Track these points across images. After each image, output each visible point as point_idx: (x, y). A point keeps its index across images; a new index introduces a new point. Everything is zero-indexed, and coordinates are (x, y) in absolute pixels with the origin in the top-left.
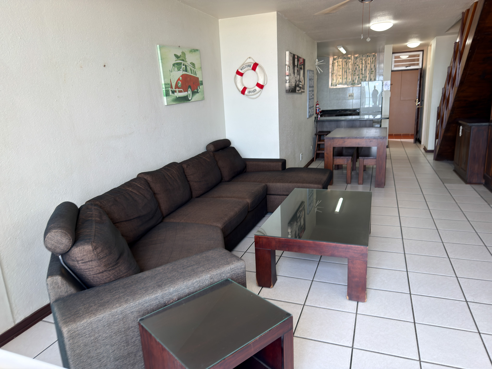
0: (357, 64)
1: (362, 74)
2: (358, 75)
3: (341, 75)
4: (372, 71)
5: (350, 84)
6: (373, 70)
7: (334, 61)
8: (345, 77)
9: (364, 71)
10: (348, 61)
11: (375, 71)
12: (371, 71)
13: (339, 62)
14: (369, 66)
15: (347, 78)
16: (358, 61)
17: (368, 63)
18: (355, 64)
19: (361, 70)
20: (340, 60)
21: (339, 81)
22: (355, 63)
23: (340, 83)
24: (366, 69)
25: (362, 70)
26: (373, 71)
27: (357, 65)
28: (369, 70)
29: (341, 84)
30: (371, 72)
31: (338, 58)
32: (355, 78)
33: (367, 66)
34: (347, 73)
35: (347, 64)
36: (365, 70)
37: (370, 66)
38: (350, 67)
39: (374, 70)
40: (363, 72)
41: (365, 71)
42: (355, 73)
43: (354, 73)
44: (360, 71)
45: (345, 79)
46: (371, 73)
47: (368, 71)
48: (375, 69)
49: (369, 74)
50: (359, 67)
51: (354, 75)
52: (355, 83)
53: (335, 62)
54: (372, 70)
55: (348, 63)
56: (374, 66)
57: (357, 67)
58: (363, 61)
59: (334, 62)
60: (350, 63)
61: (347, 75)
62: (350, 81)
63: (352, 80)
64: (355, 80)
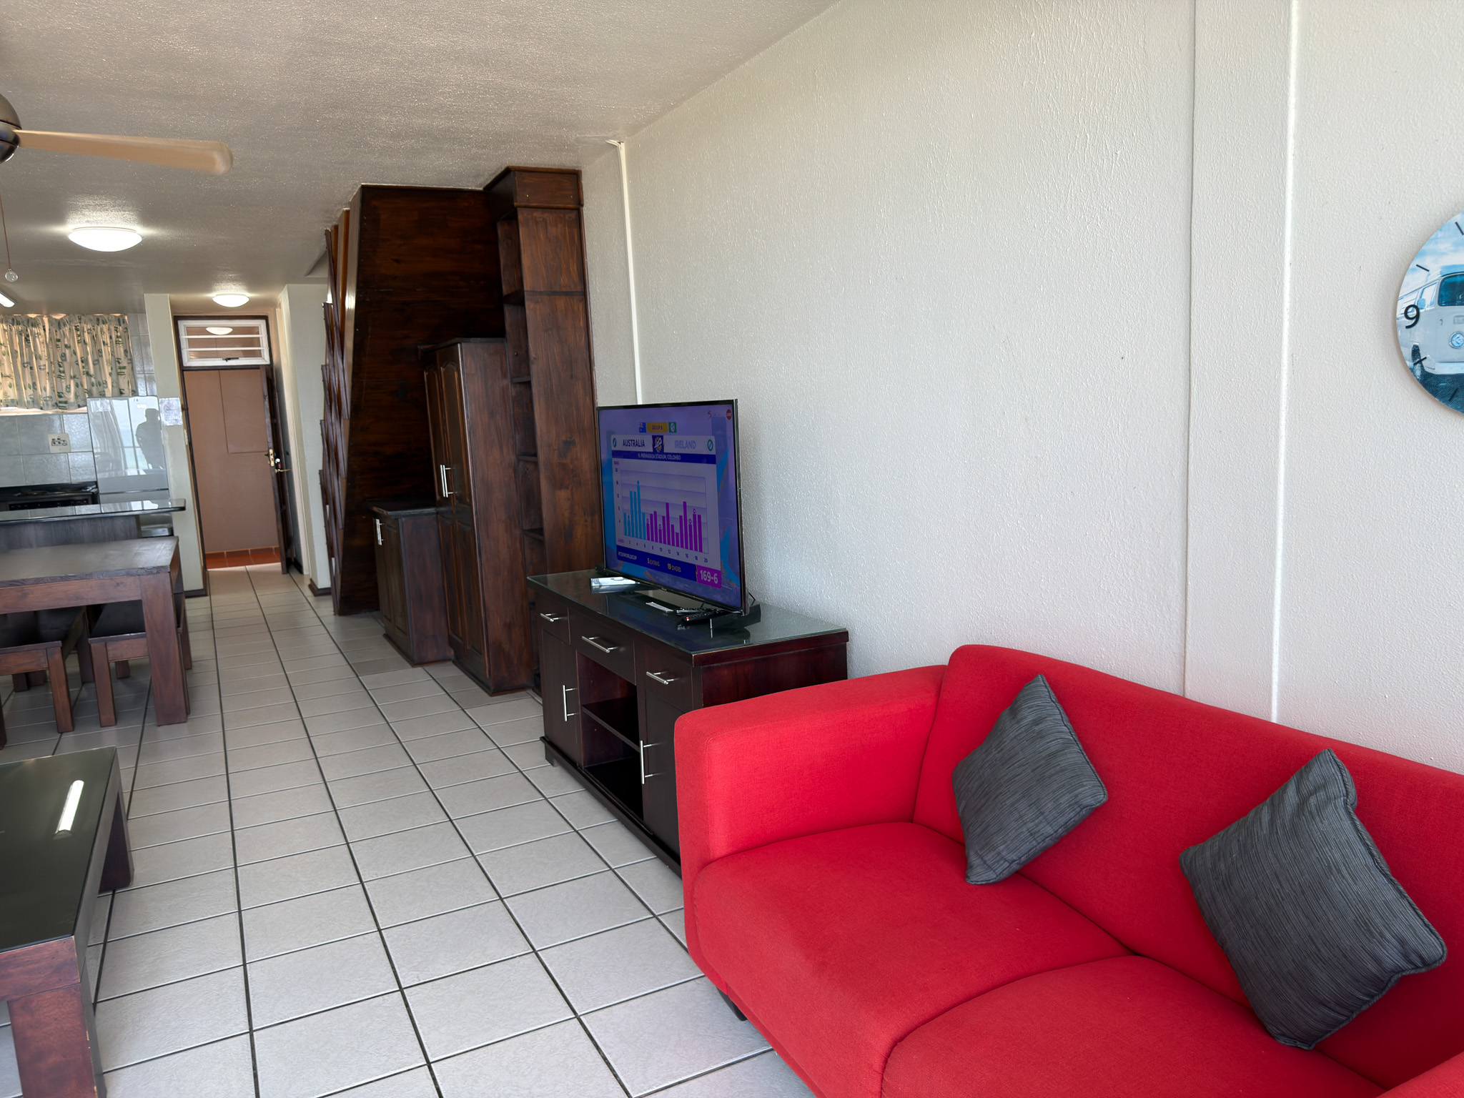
0: (66, 343)
1: (88, 374)
2: (74, 377)
3: (9, 377)
4: (120, 368)
5: (50, 403)
6: (124, 363)
8: (29, 381)
9: (94, 364)
10: (29, 331)
11: (130, 365)
12: (118, 365)
14: (106, 351)
15: (34, 384)
16: (67, 333)
17: (104, 342)
18: (59, 344)
19: (82, 362)
21: (5, 394)
22: (59, 340)
23: (12, 400)
24: (100, 359)
25: (84, 361)
26: (124, 368)
27: (67, 347)
28: (111, 364)
29: (17, 402)
30: (119, 371)
32: (64, 385)
33: (100, 351)
34: (31, 368)
35: (27, 340)
37: (113, 352)
38: (42, 350)
39: (128, 364)
40: (89, 368)
41: (97, 366)
42: (64, 372)
43: (60, 371)
44: (77, 364)
46: (118, 374)
47: (106, 367)
48: (131, 361)
49: (110, 374)
50: (75, 353)
51: (59, 377)
52: (66, 402)
54: (121, 365)
55: (30, 338)
56: (126, 351)
57: (67, 352)
58: (86, 334)
60: (37, 340)
61: (32, 375)
62: (46, 394)
63: (56, 393)
64: (64, 392)
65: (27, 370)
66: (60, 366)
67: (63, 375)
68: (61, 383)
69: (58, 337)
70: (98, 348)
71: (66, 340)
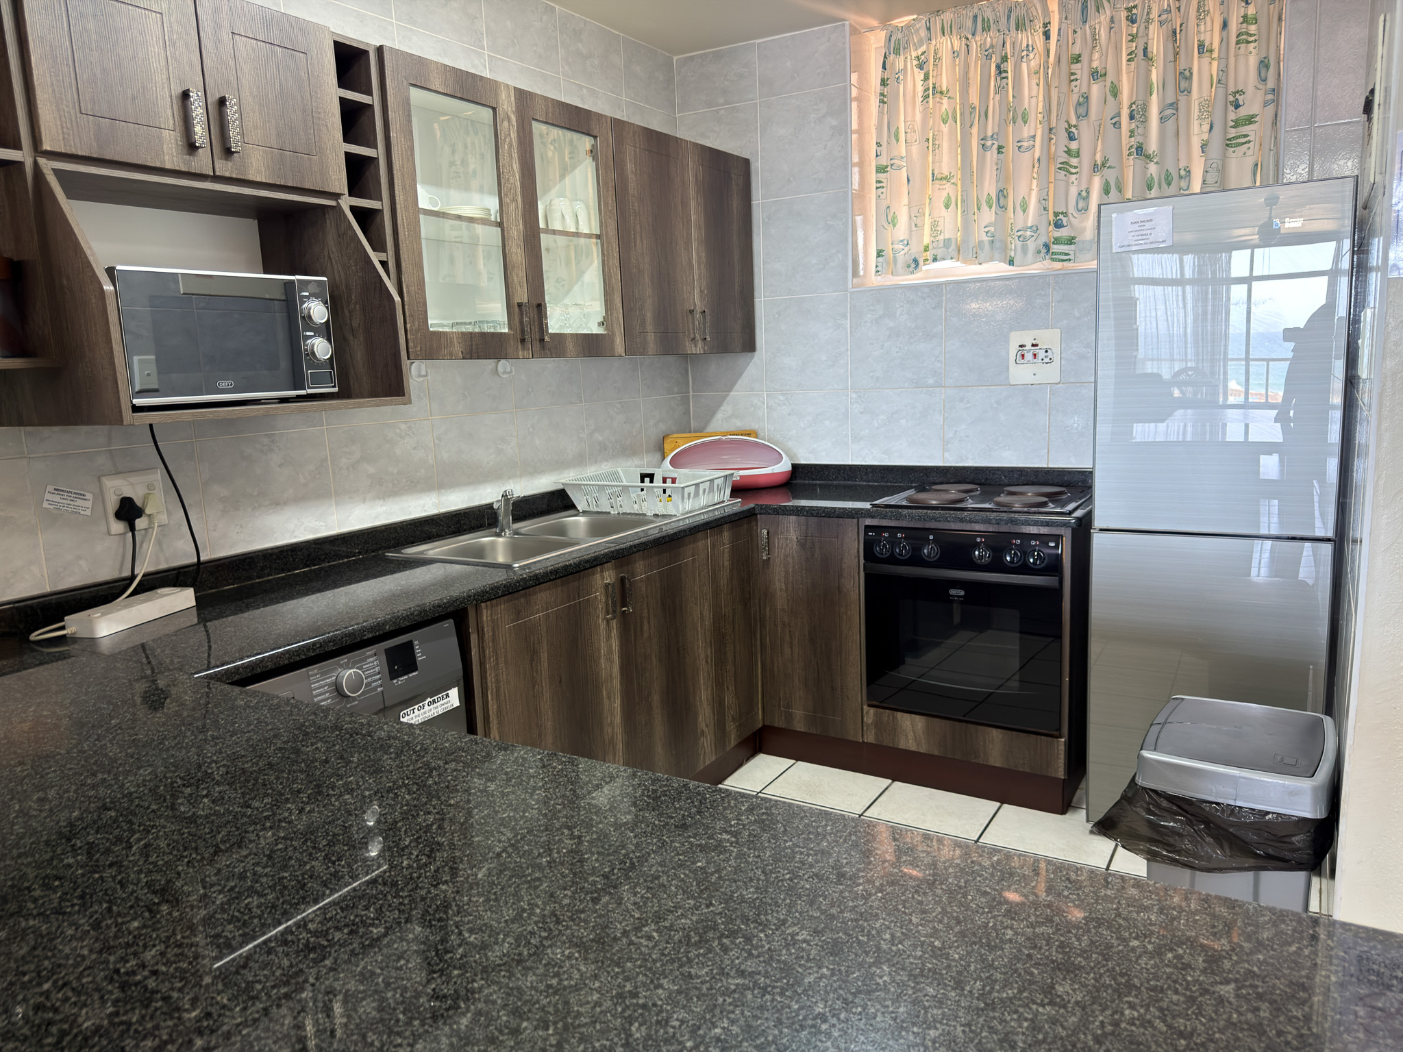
0: (1095, 64)
1: (1140, 150)
3: (947, 179)
4: (1237, 124)
5: (1032, 246)
6: (1253, 104)
7: (892, 57)
8: (990, 188)
9: (1163, 120)
10: (1008, 46)
11: (1271, 108)
12: (1232, 116)
13: (937, 59)
14: (1204, 71)
15: (1002, 193)
16: (1103, 34)
17: (1201, 46)
18: (1076, 67)
19: (1132, 117)
20: (946, 45)
21: (934, 225)
22: (1077, 59)
23: (947, 243)
24: (1183, 99)
25: (1138, 114)
26: (1250, 120)
27: (1096, 75)
28: (1211, 114)
29: (959, 250)
30: (1232, 133)
31: (923, 33)
32: (1074, 191)
33: (1186, 76)
34: (1000, 149)
35: (1000, 71)
36: (1171, 110)
37: (1224, 71)
38: (1032, 96)
39: (1266, 104)
40: (1146, 135)
41: (1170, 124)
42: (1078, 155)
43: (1068, 152)
44: (1117, 125)
45: (985, 207)
46: (1229, 143)
47: (1195, 127)
48: (1275, 96)
49: (1204, 147)
50: (1115, 92)
51: (1065, 167)
52: (1071, 241)
53: (899, 63)
54: (1243, 112)
55: (1009, 66)
56: (1264, 64)
57: (1096, 90)
58: (1154, 28)
59: (893, 64)
60: (1024, 66)
61: (1000, 167)
62: (1026, 220)
63: (1051, 217)
64: (1072, 210)
65: (992, 155)
66: (1071, 138)
67: (1074, 161)
68: (1068, 184)
69: (1077, 50)
70: (1182, 65)
71: (1096, 56)
